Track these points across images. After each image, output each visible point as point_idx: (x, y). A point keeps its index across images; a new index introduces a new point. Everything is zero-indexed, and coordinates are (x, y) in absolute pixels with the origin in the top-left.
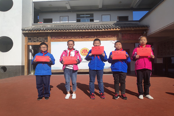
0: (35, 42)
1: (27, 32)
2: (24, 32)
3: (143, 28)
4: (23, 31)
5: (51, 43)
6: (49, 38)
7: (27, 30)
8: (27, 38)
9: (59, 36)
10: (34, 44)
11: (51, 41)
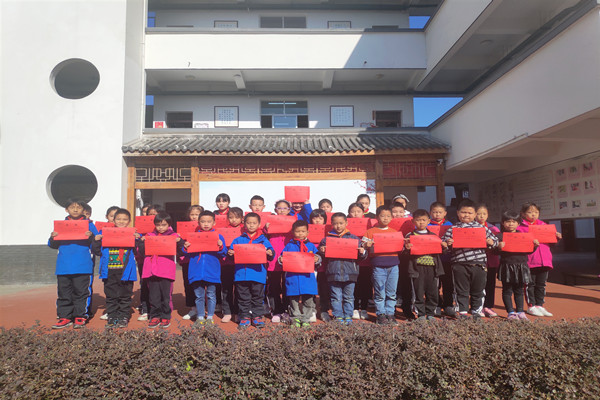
0: (155, 180)
1: (137, 154)
2: (129, 154)
3: (437, 151)
4: (125, 152)
5: (201, 183)
6: (194, 171)
7: (137, 150)
8: (134, 169)
9: (221, 166)
10: (151, 185)
11: (199, 179)
